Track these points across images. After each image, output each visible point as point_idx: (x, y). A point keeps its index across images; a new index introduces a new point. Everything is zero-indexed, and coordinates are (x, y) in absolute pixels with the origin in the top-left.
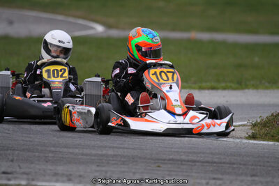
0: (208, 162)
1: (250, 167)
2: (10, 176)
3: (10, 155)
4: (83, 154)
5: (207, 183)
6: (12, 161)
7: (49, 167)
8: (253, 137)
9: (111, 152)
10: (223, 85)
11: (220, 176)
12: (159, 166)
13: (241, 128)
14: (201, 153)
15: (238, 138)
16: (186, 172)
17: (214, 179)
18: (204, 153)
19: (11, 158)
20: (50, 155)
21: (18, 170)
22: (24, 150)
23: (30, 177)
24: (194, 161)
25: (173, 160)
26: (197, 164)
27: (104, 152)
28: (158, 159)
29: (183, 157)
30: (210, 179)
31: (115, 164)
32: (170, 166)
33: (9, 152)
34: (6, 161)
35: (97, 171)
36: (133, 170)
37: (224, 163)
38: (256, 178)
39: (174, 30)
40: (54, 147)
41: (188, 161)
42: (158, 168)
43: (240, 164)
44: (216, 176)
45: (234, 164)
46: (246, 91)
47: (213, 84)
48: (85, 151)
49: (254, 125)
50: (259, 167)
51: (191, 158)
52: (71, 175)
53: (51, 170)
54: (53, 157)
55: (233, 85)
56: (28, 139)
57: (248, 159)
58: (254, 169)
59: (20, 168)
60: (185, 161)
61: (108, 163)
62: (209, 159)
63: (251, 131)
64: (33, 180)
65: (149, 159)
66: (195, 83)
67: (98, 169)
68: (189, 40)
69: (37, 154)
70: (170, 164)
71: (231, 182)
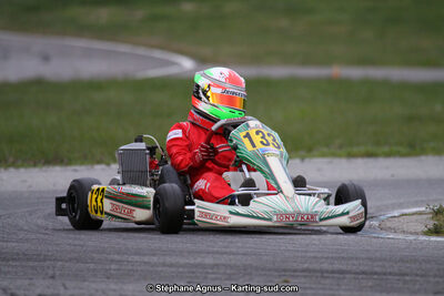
3: (48, 268)
6: (53, 277)
7: (112, 286)
19: (50, 272)
20: (113, 266)
21: (62, 291)
22: (70, 260)
33: (48, 263)
34: (44, 279)
40: (118, 254)
53: (115, 290)
54: (119, 270)
56: (76, 242)
59: (66, 288)
69: (92, 266)
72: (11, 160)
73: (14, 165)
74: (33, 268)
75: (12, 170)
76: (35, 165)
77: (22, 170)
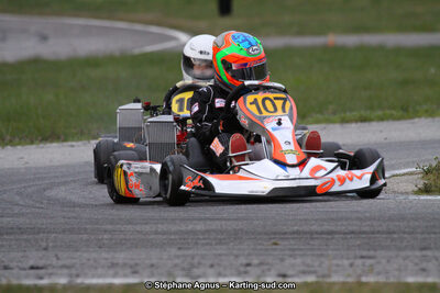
0: (352, 232)
1: (419, 236)
2: (41, 272)
3: (42, 240)
4: (156, 233)
5: (351, 265)
6: (46, 249)
7: (104, 255)
8: (427, 190)
9: (200, 227)
10: (380, 113)
11: (372, 253)
12: (276, 244)
13: (406, 177)
14: (341, 219)
15: (402, 193)
16: (319, 249)
17: (362, 257)
18: (347, 219)
19: (44, 244)
20: (105, 236)
21: (54, 261)
22: (64, 231)
23: (74, 272)
24: (330, 233)
25: (297, 232)
26: (337, 236)
27: (190, 227)
28: (275, 233)
29: (315, 228)
30: (355, 258)
31: (207, 244)
32: (292, 242)
33: (41, 235)
34: (37, 250)
35: (178, 257)
36: (235, 252)
37: (379, 232)
38: (429, 253)
39: (301, 33)
40: (111, 224)
41: (322, 233)
42: (274, 247)
43: (404, 233)
44: (365, 253)
45: (394, 233)
46: (416, 120)
47: (363, 113)
48: (161, 227)
49: (427, 172)
50: (433, 236)
51: (326, 227)
52: (137, 264)
53: (106, 259)
54: (111, 239)
55: (394, 112)
56: (71, 215)
57: (417, 223)
58: (425, 239)
59: (58, 259)
60: (316, 233)
61: (196, 243)
62: (355, 228)
63: (422, 182)
64: (78, 276)
65: (260, 234)
66: (334, 113)
67: (180, 253)
68: (326, 48)
69: (85, 237)
70: (293, 238)
71: (388, 261)
72: (8, 138)
73: (12, 143)
74: (27, 240)
75: (9, 147)
76: (32, 143)
77: (19, 147)
